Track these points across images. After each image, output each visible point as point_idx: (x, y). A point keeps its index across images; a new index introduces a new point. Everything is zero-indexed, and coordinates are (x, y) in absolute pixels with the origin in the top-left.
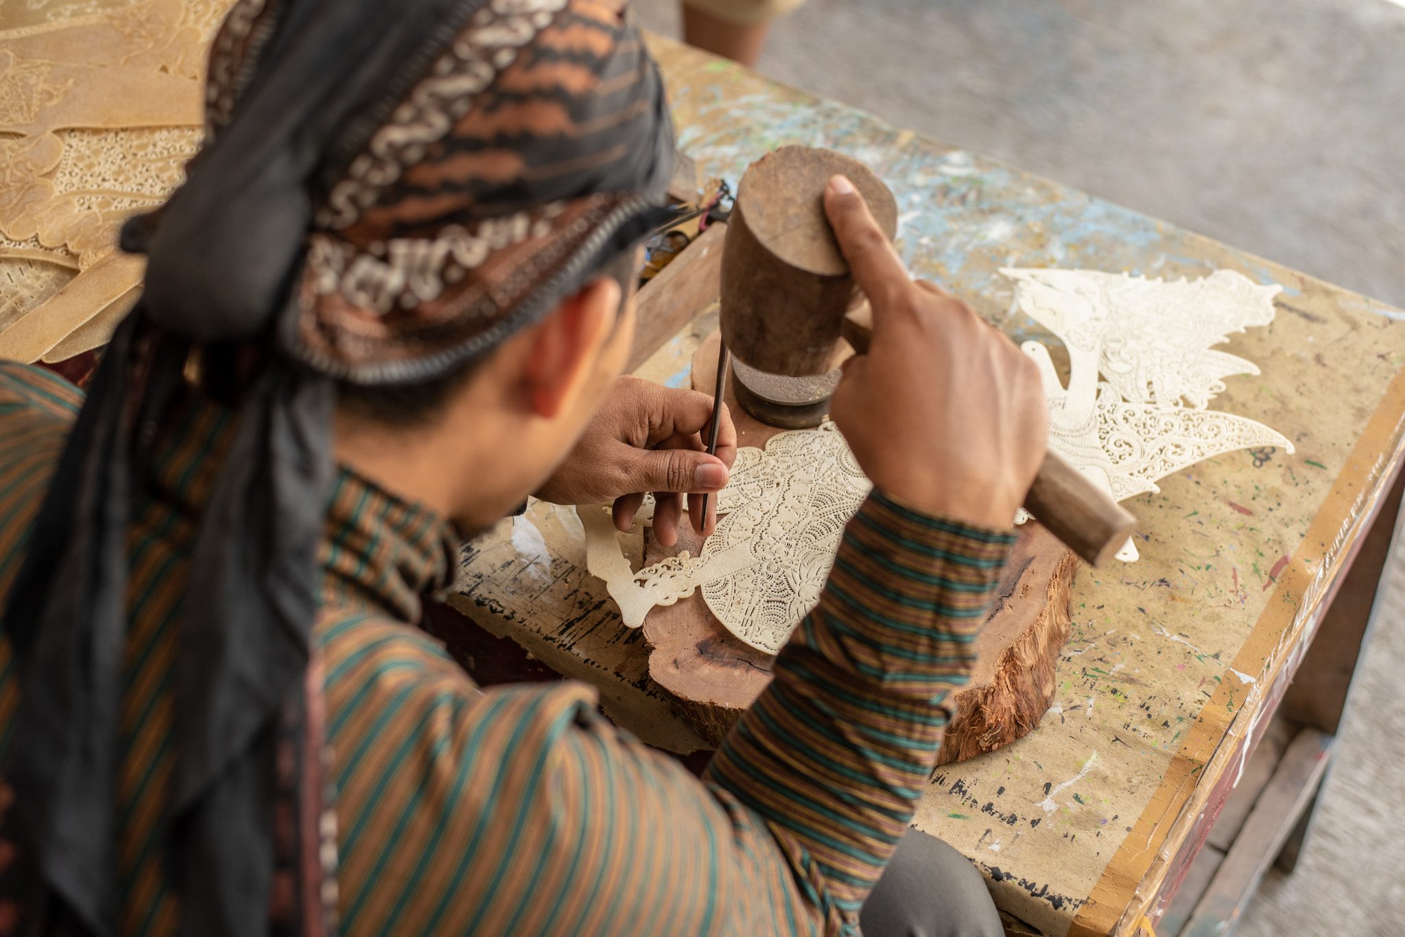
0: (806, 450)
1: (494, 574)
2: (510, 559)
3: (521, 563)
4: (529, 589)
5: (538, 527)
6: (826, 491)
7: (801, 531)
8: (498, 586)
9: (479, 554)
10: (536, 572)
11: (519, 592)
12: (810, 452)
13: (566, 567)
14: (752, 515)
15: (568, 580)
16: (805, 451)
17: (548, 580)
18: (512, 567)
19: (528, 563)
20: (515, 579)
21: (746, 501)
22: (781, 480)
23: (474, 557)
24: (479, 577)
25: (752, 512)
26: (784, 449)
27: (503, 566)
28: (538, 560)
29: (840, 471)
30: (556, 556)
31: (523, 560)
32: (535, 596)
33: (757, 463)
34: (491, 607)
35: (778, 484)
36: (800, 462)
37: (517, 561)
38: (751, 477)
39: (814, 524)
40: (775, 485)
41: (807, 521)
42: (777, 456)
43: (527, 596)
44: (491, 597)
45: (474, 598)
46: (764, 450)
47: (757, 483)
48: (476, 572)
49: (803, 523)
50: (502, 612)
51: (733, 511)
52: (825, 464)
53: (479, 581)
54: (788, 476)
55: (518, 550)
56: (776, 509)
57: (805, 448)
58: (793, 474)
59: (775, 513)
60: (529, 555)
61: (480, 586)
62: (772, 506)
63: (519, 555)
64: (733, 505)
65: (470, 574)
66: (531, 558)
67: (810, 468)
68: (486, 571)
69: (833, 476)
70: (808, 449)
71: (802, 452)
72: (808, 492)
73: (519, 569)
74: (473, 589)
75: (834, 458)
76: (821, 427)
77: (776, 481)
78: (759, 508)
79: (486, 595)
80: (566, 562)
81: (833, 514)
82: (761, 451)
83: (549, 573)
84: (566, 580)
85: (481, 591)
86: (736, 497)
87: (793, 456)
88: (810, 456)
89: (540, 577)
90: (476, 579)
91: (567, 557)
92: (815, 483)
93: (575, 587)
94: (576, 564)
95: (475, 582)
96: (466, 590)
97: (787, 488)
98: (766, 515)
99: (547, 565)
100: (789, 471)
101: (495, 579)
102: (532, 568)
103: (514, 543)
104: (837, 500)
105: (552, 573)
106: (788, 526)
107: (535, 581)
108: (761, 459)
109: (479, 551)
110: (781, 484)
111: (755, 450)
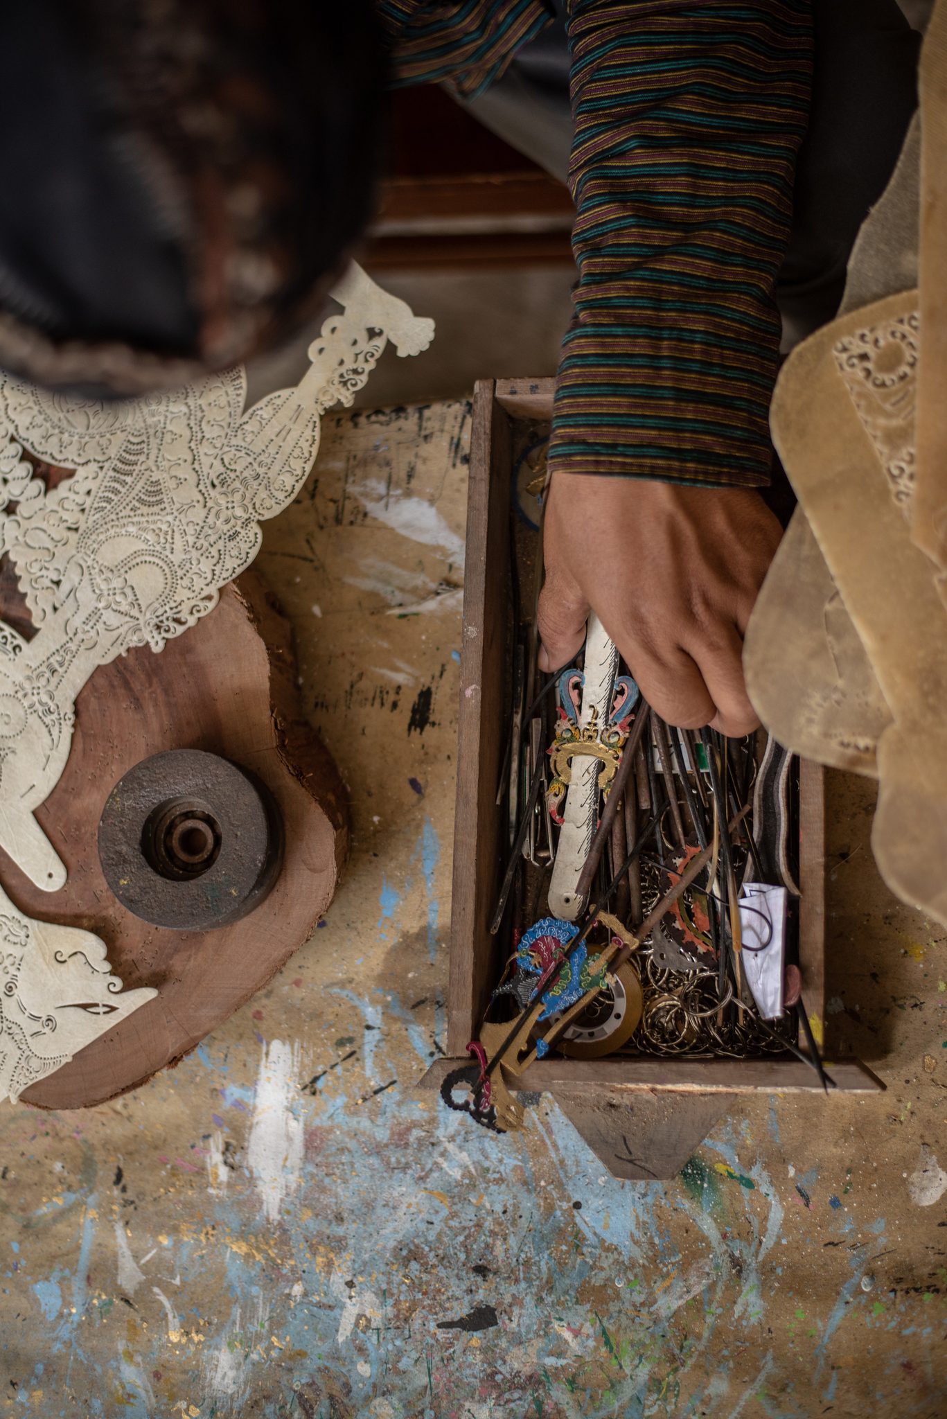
0: (213, 554)
1: (414, 452)
2: (414, 483)
3: (398, 485)
4: (364, 463)
5: (419, 544)
6: (156, 509)
7: (151, 439)
8: (399, 443)
9: (451, 463)
10: (373, 489)
11: (373, 452)
12: (207, 554)
13: (347, 517)
14: (215, 427)
15: (331, 504)
16: (214, 552)
17: (353, 489)
18: (403, 475)
19: (391, 493)
20: (388, 464)
21: (234, 442)
22: (213, 493)
23: (452, 455)
24: (426, 437)
25: (216, 431)
26: (238, 539)
27: (412, 469)
28: (383, 502)
29: (158, 548)
30: (368, 521)
31: (399, 492)
32: (351, 460)
33: (255, 500)
34: (383, 413)
35: (214, 486)
36: (210, 532)
37: (404, 485)
38: (249, 477)
39: (142, 458)
40: (216, 482)
41: (152, 457)
42: (239, 523)
43: (360, 455)
44: (395, 425)
45: (410, 410)
46: (259, 522)
47: (238, 473)
48: (434, 440)
49: (154, 452)
50: (368, 417)
51: (240, 421)
52: (181, 548)
53: (423, 433)
54: (209, 504)
55: (415, 499)
56: (195, 452)
57: (216, 555)
58: (206, 510)
59: (193, 445)
60: (398, 501)
61: (416, 428)
62: (201, 453)
63: (408, 494)
64: (245, 427)
65: (438, 434)
66: (392, 500)
67: (193, 532)
68: (426, 449)
69: (162, 535)
70: (213, 557)
71: (216, 547)
72: (173, 494)
73: (394, 478)
74: (421, 418)
75: (177, 564)
76: (216, 595)
77: (219, 488)
78: (214, 441)
79: (401, 423)
80: (352, 523)
81: (130, 483)
82: (262, 519)
83: (358, 497)
84: (334, 501)
85: (409, 422)
86: (248, 440)
87: (223, 537)
88: (204, 549)
89: (365, 486)
90: (427, 432)
91: (356, 529)
92: (176, 513)
93: (319, 501)
94: (339, 529)
95: (426, 429)
96: (427, 413)
97: (201, 487)
98: (200, 435)
99: (371, 506)
100: (213, 511)
101: (408, 448)
102: (381, 488)
103: (426, 504)
104: (137, 505)
105: (356, 499)
106: (168, 438)
107: (366, 477)
108: (254, 508)
109: (454, 465)
110: (210, 488)
111: (268, 515)
